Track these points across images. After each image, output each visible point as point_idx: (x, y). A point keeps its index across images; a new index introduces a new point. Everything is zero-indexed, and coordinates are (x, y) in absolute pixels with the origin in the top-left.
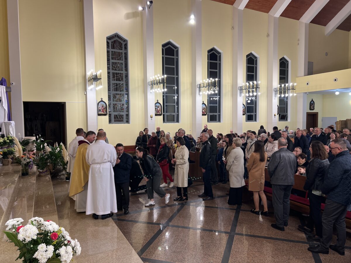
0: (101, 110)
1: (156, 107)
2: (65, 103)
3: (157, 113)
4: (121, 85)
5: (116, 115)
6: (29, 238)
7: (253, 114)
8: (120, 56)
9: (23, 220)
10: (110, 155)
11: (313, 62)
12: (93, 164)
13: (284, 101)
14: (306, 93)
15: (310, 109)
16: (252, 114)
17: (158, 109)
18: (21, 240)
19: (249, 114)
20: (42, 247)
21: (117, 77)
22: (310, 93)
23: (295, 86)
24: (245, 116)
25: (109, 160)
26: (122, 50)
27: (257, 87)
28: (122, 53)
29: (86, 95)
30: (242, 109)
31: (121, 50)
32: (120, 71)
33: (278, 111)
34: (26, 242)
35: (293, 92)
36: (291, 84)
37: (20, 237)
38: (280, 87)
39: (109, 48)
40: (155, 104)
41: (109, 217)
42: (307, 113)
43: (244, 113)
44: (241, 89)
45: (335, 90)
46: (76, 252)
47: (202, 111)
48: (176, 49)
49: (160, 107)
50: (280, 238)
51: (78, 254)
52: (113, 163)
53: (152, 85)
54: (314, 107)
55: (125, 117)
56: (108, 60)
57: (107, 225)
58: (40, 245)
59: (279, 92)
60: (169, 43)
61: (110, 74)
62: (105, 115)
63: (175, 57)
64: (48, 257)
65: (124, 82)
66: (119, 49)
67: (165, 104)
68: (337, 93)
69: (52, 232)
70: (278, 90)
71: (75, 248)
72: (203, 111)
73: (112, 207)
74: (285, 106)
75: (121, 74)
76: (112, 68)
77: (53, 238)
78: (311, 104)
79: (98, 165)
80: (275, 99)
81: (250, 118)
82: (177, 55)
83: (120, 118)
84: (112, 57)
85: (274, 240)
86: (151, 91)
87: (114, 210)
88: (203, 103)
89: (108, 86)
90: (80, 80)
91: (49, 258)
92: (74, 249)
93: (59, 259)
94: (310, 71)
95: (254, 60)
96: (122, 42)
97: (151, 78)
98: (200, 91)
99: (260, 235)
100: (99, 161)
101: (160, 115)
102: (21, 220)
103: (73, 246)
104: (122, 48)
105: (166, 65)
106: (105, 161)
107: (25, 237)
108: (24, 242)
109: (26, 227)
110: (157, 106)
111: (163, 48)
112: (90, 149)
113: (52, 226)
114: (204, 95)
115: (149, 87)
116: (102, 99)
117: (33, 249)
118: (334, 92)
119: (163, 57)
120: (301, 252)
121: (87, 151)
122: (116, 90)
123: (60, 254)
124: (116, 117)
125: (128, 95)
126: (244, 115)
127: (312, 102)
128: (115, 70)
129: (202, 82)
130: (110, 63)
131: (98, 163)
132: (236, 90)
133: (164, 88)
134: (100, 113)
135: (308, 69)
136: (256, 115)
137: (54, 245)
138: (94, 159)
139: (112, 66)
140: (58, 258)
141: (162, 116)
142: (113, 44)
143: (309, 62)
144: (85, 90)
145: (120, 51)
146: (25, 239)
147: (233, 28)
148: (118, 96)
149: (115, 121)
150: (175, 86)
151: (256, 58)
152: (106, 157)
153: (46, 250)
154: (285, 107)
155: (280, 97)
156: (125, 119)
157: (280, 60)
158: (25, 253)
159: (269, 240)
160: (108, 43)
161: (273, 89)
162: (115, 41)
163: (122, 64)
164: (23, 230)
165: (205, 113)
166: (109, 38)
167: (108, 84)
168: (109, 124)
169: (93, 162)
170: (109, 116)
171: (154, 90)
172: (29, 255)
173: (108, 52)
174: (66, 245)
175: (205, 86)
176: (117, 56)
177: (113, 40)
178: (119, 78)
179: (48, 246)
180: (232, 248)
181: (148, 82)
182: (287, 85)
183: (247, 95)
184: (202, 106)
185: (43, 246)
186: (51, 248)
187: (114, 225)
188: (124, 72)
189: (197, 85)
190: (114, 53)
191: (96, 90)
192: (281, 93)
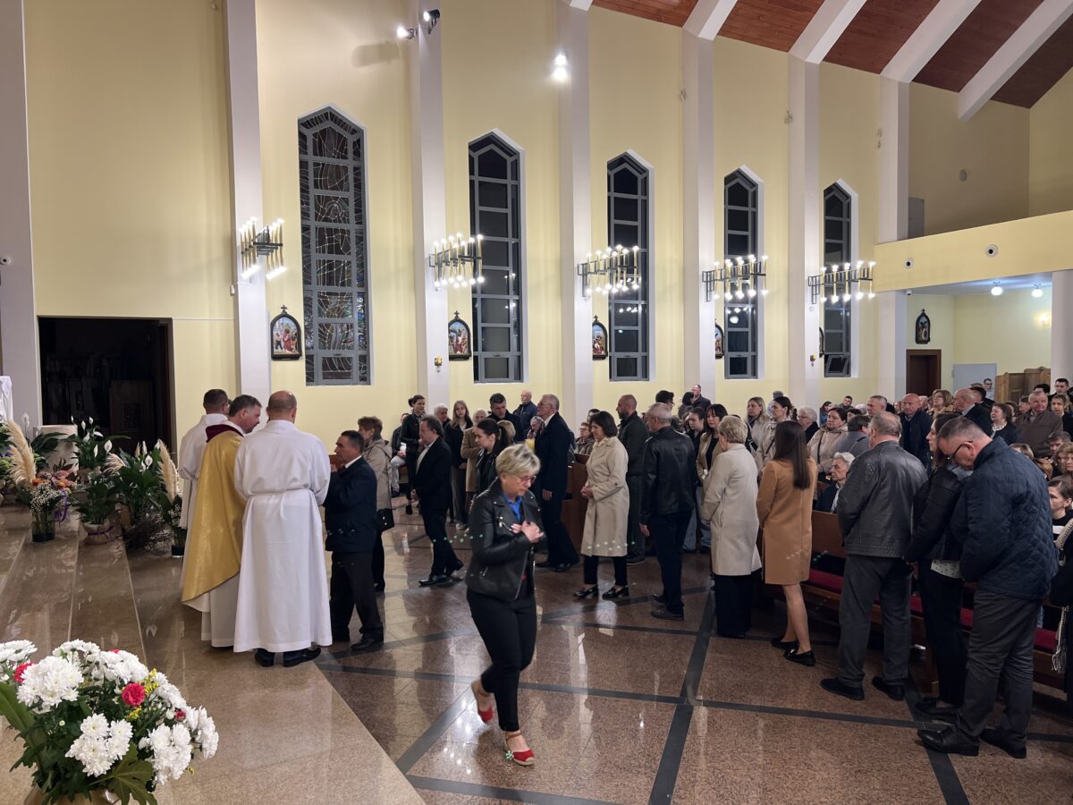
0: (283, 344)
1: (452, 334)
2: (169, 321)
3: (456, 351)
4: (344, 266)
5: (330, 359)
6: (52, 696)
7: (748, 355)
8: (339, 177)
9: (36, 649)
10: (309, 468)
11: (923, 201)
12: (256, 493)
13: (841, 317)
14: (904, 291)
15: (918, 341)
16: (743, 354)
17: (457, 341)
18: (27, 701)
19: (734, 355)
20: (94, 724)
21: (331, 240)
22: (916, 291)
23: (870, 270)
24: (722, 361)
25: (308, 481)
26: (346, 158)
27: (757, 273)
28: (345, 168)
29: (235, 296)
30: (715, 340)
31: (344, 161)
32: (340, 222)
33: (822, 346)
34: (42, 712)
35: (865, 289)
36: (859, 264)
37: (26, 694)
38: (827, 272)
39: (306, 153)
40: (450, 324)
41: (308, 659)
42: (908, 351)
43: (720, 353)
44: (710, 279)
45: (991, 283)
46: (201, 748)
47: (594, 347)
48: (513, 159)
49: (464, 333)
50: (832, 712)
51: (210, 754)
52: (318, 491)
53: (440, 267)
54: (927, 334)
55: (355, 364)
56: (304, 190)
57: (301, 684)
58: (89, 717)
59: (822, 287)
60: (490, 139)
61: (309, 234)
62: (295, 358)
63: (509, 182)
64: (113, 756)
65: (353, 258)
66: (338, 158)
67: (480, 325)
68: (997, 291)
69: (126, 683)
70: (822, 282)
71: (199, 733)
72: (596, 345)
73: (316, 630)
74: (843, 331)
75: (343, 231)
76: (316, 215)
77: (131, 699)
78: (920, 325)
79: (274, 496)
80: (811, 309)
81: (738, 368)
82: (516, 176)
83: (342, 369)
84: (316, 182)
85: (811, 719)
86: (437, 284)
87: (323, 637)
88: (596, 323)
89: (304, 269)
90: (218, 251)
91: (116, 758)
92: (197, 739)
93: (150, 766)
94: (916, 225)
95: (747, 191)
96: (346, 135)
97: (436, 244)
98: (585, 284)
99: (770, 705)
100: (276, 485)
101: (466, 358)
102: (28, 647)
103: (194, 727)
104: (346, 153)
105: (480, 205)
106: (295, 485)
107: (40, 694)
108: (36, 710)
109: (44, 665)
110: (455, 332)
111: (473, 154)
112: (247, 448)
113: (125, 666)
114: (597, 297)
115: (430, 273)
116: (284, 308)
117: (65, 733)
118: (989, 288)
119: (472, 183)
120: (894, 751)
121: (239, 455)
122: (329, 280)
123: (152, 748)
124: (328, 364)
125: (364, 295)
126: (718, 357)
127: (924, 320)
128: (326, 220)
129: (593, 257)
130: (308, 198)
131: (272, 492)
132: (694, 281)
133: (475, 276)
134: (278, 351)
135: (910, 219)
136: (755, 359)
137: (134, 723)
138: (260, 480)
139: (317, 208)
140: (146, 760)
141: (471, 362)
142: (320, 141)
143: (911, 200)
144: (233, 279)
145: (341, 163)
146: (41, 701)
147: (683, 94)
148: (333, 301)
149: (324, 378)
150: (510, 268)
151: (753, 185)
152: (296, 472)
153: (105, 735)
154: (841, 334)
155: (828, 304)
156: (356, 372)
157: (825, 191)
158: (40, 748)
159: (797, 717)
160: (302, 137)
161: (806, 278)
162: (323, 132)
163: (346, 200)
164: (36, 671)
165: (603, 353)
166: (305, 124)
167: (304, 263)
168: (307, 385)
169: (258, 489)
170: (307, 362)
171: (444, 282)
172: (55, 752)
173: (303, 165)
174: (170, 723)
175: (602, 268)
176: (331, 176)
177: (317, 129)
178: (338, 246)
179: (113, 722)
180: (687, 743)
181: (426, 256)
182: (847, 266)
183: (729, 297)
184: (593, 331)
185: (97, 720)
186: (123, 729)
187: (325, 682)
188: (352, 226)
189: (576, 265)
190: (321, 170)
191: (266, 279)
192: (829, 291)
